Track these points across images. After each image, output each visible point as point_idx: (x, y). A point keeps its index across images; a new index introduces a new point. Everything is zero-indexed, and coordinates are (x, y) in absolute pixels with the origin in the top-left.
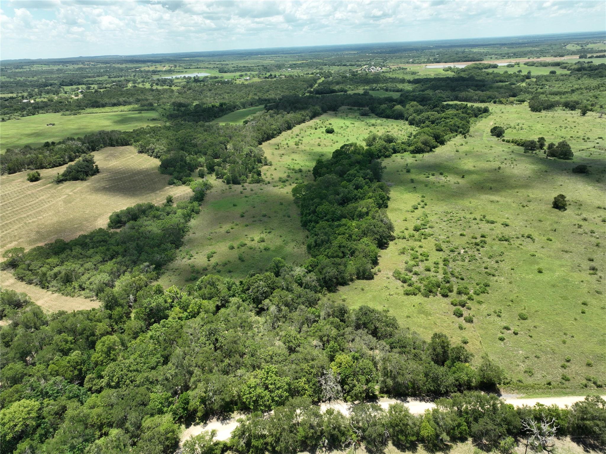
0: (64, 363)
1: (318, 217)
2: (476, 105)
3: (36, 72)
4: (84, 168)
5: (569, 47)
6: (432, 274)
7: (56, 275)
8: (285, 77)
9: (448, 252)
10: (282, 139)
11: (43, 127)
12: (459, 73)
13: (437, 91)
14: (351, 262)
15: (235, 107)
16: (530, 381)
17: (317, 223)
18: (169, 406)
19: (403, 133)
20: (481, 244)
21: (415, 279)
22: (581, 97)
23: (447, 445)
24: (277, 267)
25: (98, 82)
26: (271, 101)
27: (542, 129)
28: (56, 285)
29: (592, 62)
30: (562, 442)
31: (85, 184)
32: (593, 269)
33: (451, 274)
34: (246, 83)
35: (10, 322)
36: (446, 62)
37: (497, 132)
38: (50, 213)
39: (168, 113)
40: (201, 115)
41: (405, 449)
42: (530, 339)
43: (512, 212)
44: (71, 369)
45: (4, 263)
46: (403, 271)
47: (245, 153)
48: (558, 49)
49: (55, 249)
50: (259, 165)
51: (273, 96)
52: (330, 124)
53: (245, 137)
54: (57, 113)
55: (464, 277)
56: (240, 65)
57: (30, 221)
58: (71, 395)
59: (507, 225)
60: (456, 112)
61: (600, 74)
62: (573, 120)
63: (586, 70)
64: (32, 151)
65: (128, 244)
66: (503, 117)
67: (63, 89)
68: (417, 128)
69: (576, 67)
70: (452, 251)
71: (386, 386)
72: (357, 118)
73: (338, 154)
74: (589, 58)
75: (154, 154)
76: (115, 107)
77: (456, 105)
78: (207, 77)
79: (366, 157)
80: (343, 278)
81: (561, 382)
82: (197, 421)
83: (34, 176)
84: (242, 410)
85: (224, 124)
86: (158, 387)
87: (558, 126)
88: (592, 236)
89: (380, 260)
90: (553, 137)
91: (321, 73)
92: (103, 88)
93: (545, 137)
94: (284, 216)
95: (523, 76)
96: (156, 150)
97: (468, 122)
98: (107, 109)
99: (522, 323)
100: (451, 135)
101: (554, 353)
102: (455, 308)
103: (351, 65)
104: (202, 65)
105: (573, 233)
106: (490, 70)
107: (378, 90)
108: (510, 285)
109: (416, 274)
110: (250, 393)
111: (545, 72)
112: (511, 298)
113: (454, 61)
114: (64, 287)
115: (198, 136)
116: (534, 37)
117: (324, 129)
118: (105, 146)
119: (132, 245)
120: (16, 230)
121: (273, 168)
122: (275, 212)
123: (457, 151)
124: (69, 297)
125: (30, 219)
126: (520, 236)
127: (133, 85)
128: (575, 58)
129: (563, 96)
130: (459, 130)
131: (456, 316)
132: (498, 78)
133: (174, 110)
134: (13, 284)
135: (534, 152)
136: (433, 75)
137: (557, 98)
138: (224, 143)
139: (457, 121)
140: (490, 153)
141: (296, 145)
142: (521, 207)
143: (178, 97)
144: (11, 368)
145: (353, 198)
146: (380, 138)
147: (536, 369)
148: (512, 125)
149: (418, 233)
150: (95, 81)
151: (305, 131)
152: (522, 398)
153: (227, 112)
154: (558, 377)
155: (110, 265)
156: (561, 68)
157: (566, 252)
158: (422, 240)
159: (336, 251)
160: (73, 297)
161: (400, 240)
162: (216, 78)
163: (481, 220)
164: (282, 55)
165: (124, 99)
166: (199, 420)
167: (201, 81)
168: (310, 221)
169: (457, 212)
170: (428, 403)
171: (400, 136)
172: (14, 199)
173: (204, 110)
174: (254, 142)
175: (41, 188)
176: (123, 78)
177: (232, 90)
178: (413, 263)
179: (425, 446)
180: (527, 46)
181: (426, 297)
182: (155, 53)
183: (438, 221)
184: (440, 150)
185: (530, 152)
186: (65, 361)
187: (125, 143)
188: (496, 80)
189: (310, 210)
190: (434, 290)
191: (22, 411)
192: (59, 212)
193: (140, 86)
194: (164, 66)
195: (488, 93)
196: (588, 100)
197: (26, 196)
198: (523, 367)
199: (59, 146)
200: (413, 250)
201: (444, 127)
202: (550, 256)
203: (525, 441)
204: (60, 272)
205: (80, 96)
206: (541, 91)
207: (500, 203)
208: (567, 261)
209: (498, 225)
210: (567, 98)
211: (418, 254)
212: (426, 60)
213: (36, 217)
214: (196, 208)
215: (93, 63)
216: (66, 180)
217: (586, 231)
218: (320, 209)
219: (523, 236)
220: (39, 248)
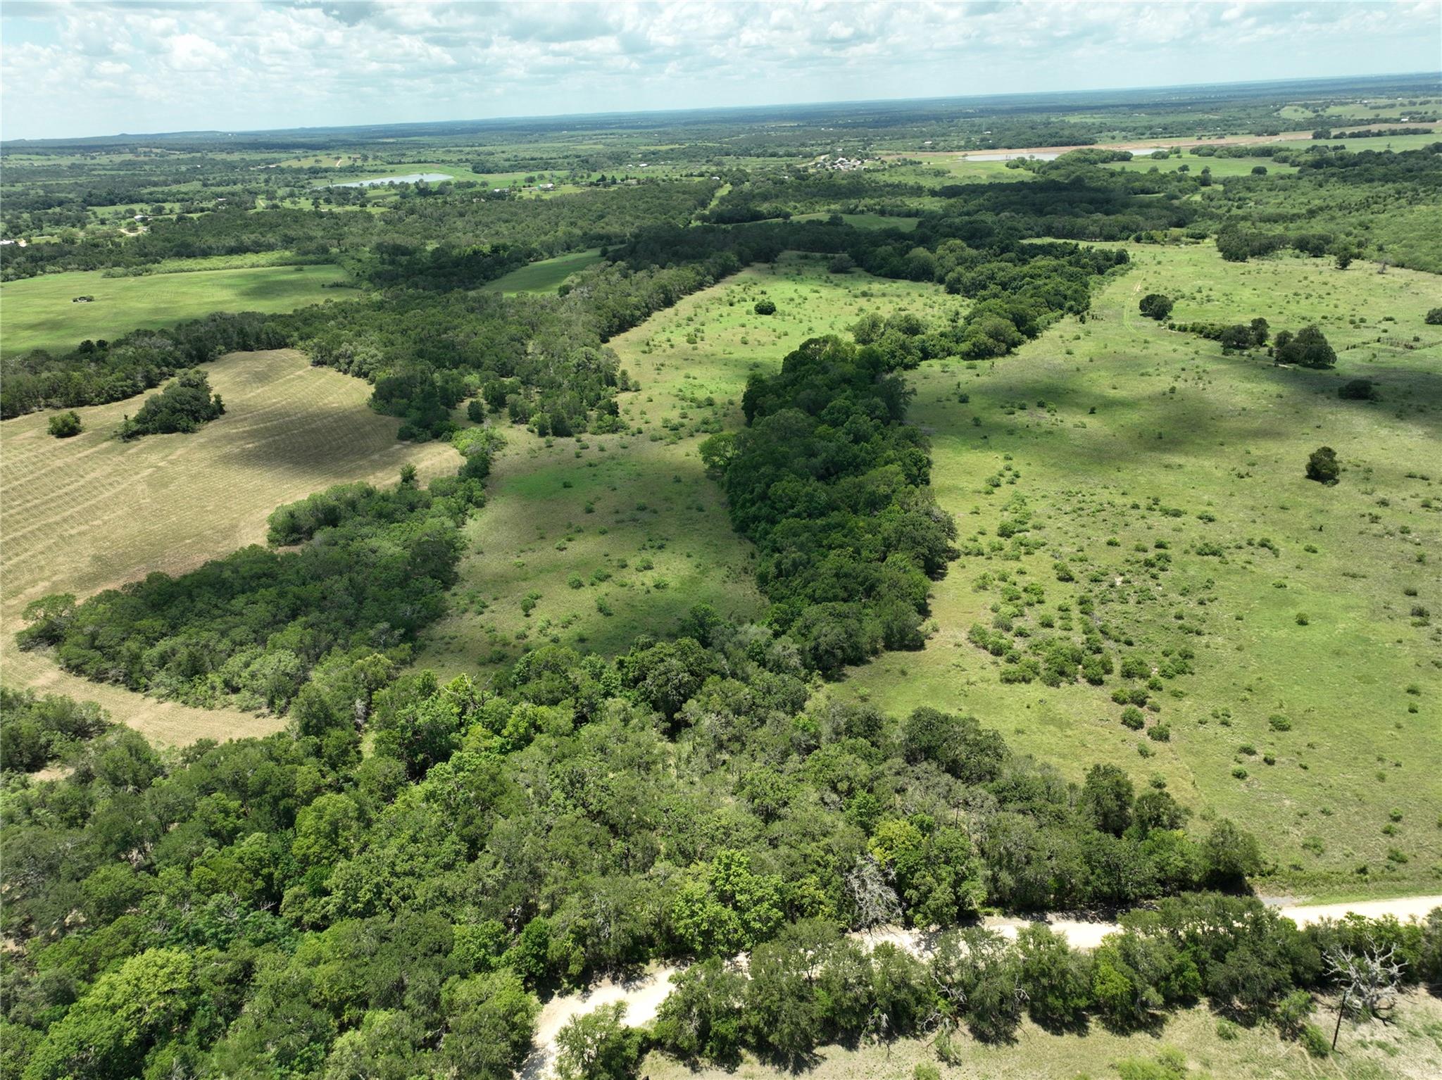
0: (229, 862)
1: (776, 510)
2: (1099, 246)
3: (17, 170)
4: (189, 403)
5: (1287, 113)
6: (1057, 633)
7: (163, 661)
8: (639, 182)
9: (1085, 583)
10: (654, 329)
11: (64, 306)
12: (1044, 173)
13: (1002, 215)
14: (869, 611)
15: (529, 255)
16: (1317, 866)
17: (773, 522)
18: (499, 953)
19: (936, 311)
20: (1160, 564)
21: (1019, 645)
22: (1332, 226)
23: (1153, 1016)
24: (702, 625)
25: (180, 196)
26: (614, 240)
27: (1256, 299)
28: (168, 681)
29: (1343, 147)
30: (1410, 999)
31: (195, 440)
32: (1420, 613)
33: (1102, 632)
34: (546, 197)
35: (71, 771)
36: (1009, 148)
37: (1155, 308)
38: (120, 513)
39: (370, 271)
40: (454, 274)
41: (1060, 1029)
42: (1303, 774)
43: (1217, 488)
44: (247, 875)
45: (29, 632)
46: (990, 629)
47: (575, 362)
48: (1261, 117)
49: (152, 597)
50: (611, 389)
51: (615, 228)
52: (764, 293)
53: (569, 323)
54: (91, 273)
55: (1133, 639)
56: (522, 155)
57: (73, 532)
58: (261, 935)
59: (1211, 520)
60: (1054, 263)
61: (1366, 175)
62: (1322, 279)
63: (1333, 165)
64: (51, 364)
65: (328, 582)
66: (1163, 273)
67: (94, 213)
68: (968, 301)
69: (1309, 158)
70: (1096, 581)
71: (996, 890)
72: (824, 277)
73: (796, 361)
74: (1336, 137)
75: (354, 367)
76: (235, 257)
77: (1051, 245)
78: (448, 183)
79: (863, 367)
80: (856, 647)
81: (1388, 867)
82: (566, 985)
83: (65, 424)
84: (667, 957)
85: (514, 295)
86: (469, 909)
87: (1290, 293)
88: (1404, 540)
89: (933, 605)
90: (1282, 318)
91: (722, 174)
92: (195, 211)
93: (1267, 319)
94: (689, 508)
95: (1194, 179)
96: (357, 359)
97: (1086, 285)
98: (215, 261)
99: (1279, 739)
100: (1052, 315)
101: (1361, 801)
102: (1122, 709)
103: (789, 155)
104: (428, 154)
105: (1361, 533)
106: (1116, 166)
107: (862, 212)
108: (1240, 655)
109: (1021, 634)
110: (693, 914)
111: (1242, 169)
112: (1246, 683)
113: (1028, 145)
114: (186, 687)
115: (456, 322)
116: (1203, 90)
117: (751, 306)
118: (229, 350)
119: (337, 584)
120: (42, 553)
121: (643, 396)
122: (666, 499)
123: (1069, 353)
124: (200, 710)
125: (72, 528)
126: (1244, 543)
127: (270, 203)
128: (1304, 140)
129: (1291, 225)
130: (1068, 304)
131: (1129, 725)
132: (1137, 184)
133: (383, 263)
134: (56, 683)
135: (1246, 352)
136: (984, 177)
137: (1278, 229)
138: (519, 340)
139: (1058, 282)
140: (1145, 357)
141: (689, 342)
142: (1236, 479)
143: (385, 232)
144: (105, 879)
145: (850, 464)
146: (888, 324)
147: (1328, 839)
148: (1186, 290)
149: (1009, 541)
150: (170, 194)
151: (707, 310)
152: (1305, 904)
153: (514, 265)
154: (1379, 856)
155: (293, 632)
156: (1275, 160)
157: (1354, 576)
158: (1023, 558)
159: (833, 587)
160: (211, 708)
161: (972, 558)
162: (470, 185)
163: (1150, 509)
164: (620, 131)
165: (253, 237)
166: (569, 983)
167: (436, 193)
168: (756, 519)
169: (1092, 491)
170: (1095, 924)
171: (930, 318)
172: (23, 481)
173: (458, 262)
174: (592, 335)
175: (86, 453)
176: (239, 187)
177: (516, 214)
178: (1010, 609)
179: (1104, 1020)
180: (1190, 111)
181: (1052, 685)
182: (307, 126)
183: (1052, 514)
184: (1026, 351)
185: (1237, 352)
186: (228, 858)
187: (280, 343)
188: (1132, 189)
189: (752, 492)
190: (1068, 669)
191: (156, 976)
192: (141, 509)
193: (287, 204)
194: (338, 158)
195: (1121, 218)
196: (1349, 234)
197: (53, 471)
198: (1297, 835)
199: (120, 351)
200: (1004, 579)
201: (1032, 296)
202: (1318, 587)
203: (1328, 1000)
204: (174, 652)
205: (142, 230)
206: (1240, 212)
207: (1186, 469)
208: (1357, 596)
209: (1191, 519)
210: (1301, 228)
211: (1019, 589)
212: (962, 143)
213: (87, 522)
214: (477, 493)
215: (159, 151)
216: (145, 432)
217: (1391, 528)
218: (778, 489)
219: (1250, 544)
220: (109, 596)
